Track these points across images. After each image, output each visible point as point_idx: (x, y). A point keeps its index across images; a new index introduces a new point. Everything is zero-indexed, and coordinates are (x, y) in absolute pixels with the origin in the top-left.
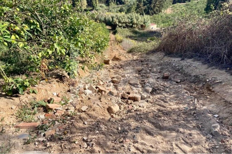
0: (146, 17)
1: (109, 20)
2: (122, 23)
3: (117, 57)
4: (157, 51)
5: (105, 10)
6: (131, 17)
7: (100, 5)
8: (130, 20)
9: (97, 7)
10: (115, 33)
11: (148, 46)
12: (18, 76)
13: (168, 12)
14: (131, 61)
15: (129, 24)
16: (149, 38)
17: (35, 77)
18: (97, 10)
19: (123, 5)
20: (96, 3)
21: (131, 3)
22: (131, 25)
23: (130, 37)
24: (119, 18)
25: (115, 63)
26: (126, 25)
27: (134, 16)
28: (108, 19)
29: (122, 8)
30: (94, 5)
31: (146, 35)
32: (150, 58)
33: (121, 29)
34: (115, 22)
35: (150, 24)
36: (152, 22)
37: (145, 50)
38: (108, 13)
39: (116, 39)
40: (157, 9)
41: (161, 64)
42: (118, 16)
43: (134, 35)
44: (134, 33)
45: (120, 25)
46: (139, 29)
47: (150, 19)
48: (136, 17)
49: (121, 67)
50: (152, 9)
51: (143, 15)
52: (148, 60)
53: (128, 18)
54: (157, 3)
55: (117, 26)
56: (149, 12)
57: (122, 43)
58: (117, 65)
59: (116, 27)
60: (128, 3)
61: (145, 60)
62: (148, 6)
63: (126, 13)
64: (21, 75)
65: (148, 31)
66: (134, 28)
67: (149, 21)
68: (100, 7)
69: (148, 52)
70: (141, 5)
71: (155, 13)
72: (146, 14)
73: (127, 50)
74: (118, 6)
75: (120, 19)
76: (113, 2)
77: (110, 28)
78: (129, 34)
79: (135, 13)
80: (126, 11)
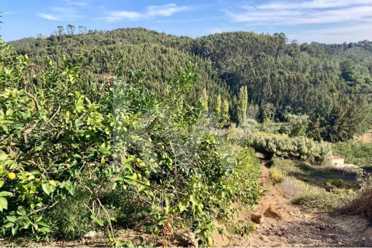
0: (324, 144)
1: (261, 144)
2: (283, 151)
3: (273, 210)
4: (352, 213)
5: (256, 128)
6: (299, 142)
7: (249, 120)
8: (296, 148)
9: (243, 123)
10: (269, 165)
11: (331, 198)
12: (124, 230)
13: (364, 140)
14: (301, 224)
15: (294, 153)
16: (329, 180)
17: (147, 237)
18: (243, 127)
19: (285, 123)
20: (242, 117)
21: (298, 120)
22: (298, 155)
23: (296, 175)
24: (277, 143)
25: (270, 223)
26: (290, 155)
27: (304, 142)
28: (259, 142)
29: (284, 128)
30: (239, 119)
31: (324, 174)
32: (337, 225)
33: (280, 160)
34: (271, 148)
35: (332, 156)
36: (335, 153)
37: (325, 205)
38: (259, 133)
39: (270, 175)
40: (344, 134)
41: (362, 242)
42: (277, 140)
43: (302, 172)
44: (303, 168)
45: (279, 153)
46: (311, 163)
47: (332, 148)
48: (306, 144)
49: (283, 234)
50: (334, 133)
51: (319, 141)
52: (334, 228)
53: (294, 144)
54: (345, 124)
55: (274, 155)
56: (330, 137)
57: (281, 184)
58: (274, 228)
59: (272, 156)
60: (294, 120)
61: (328, 226)
62: (328, 128)
63: (290, 136)
64: (128, 229)
65: (327, 168)
66: (303, 160)
67: (330, 152)
68: (249, 123)
69: (331, 211)
70: (316, 126)
71: (340, 139)
72: (325, 140)
73: (291, 199)
74: (277, 124)
75: (280, 144)
76: (270, 117)
77: (262, 157)
78: (294, 169)
79: (305, 136)
80: (290, 132)
